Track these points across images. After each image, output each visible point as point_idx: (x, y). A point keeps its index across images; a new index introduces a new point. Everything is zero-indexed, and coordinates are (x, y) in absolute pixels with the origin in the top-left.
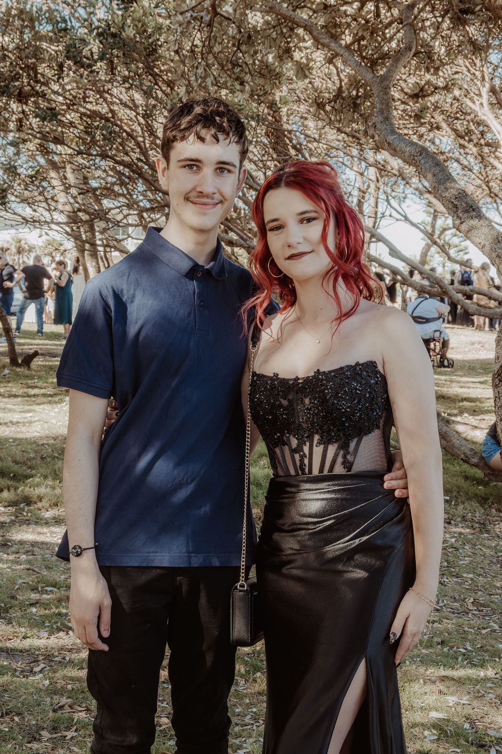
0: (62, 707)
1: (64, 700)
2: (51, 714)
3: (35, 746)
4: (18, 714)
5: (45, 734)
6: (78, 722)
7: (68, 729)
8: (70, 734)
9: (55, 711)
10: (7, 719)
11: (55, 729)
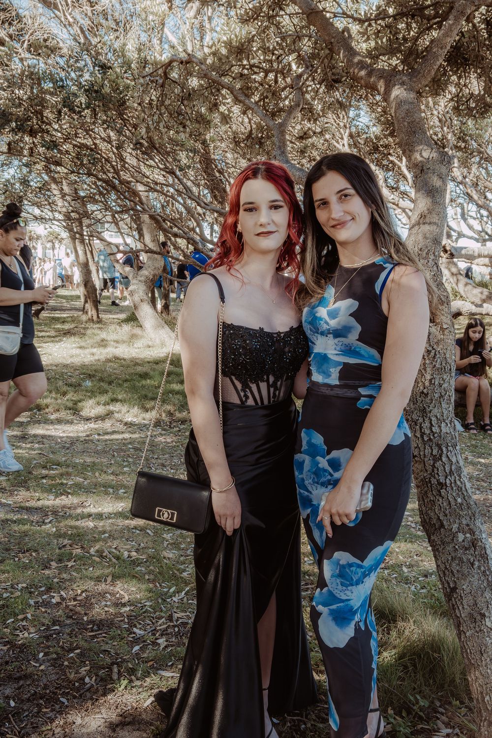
0: (64, 546)
1: (66, 542)
2: (57, 551)
3: (47, 572)
4: (35, 551)
5: (53, 564)
6: (76, 555)
7: (69, 560)
8: (70, 564)
9: (60, 548)
10: (27, 554)
11: (60, 561)
